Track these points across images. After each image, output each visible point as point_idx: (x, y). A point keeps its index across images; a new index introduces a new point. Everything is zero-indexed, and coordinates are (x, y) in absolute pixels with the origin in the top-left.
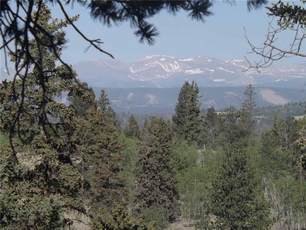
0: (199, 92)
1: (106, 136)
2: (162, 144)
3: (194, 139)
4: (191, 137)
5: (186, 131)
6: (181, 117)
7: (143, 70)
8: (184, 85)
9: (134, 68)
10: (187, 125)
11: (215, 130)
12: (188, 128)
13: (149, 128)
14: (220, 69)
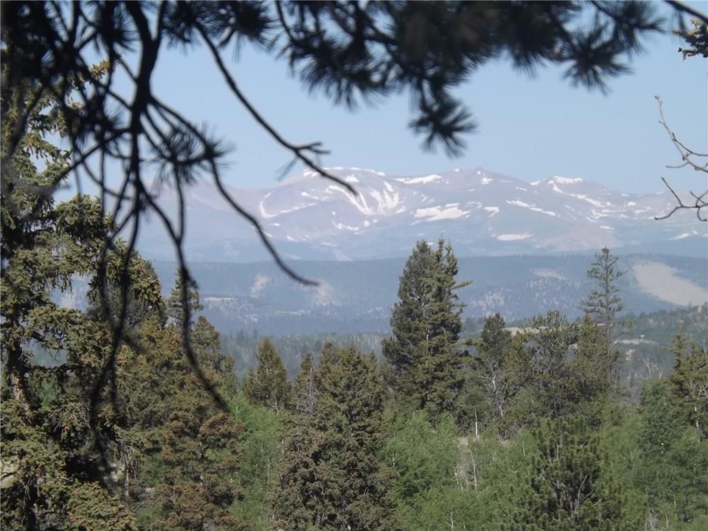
0: (458, 273)
1: (194, 400)
2: (355, 421)
3: (446, 408)
4: (438, 402)
5: (422, 383)
6: (408, 344)
7: (296, 211)
8: (414, 252)
9: (268, 205)
10: (426, 365)
11: (506, 380)
12: (429, 376)
13: (316, 377)
14: (517, 206)
